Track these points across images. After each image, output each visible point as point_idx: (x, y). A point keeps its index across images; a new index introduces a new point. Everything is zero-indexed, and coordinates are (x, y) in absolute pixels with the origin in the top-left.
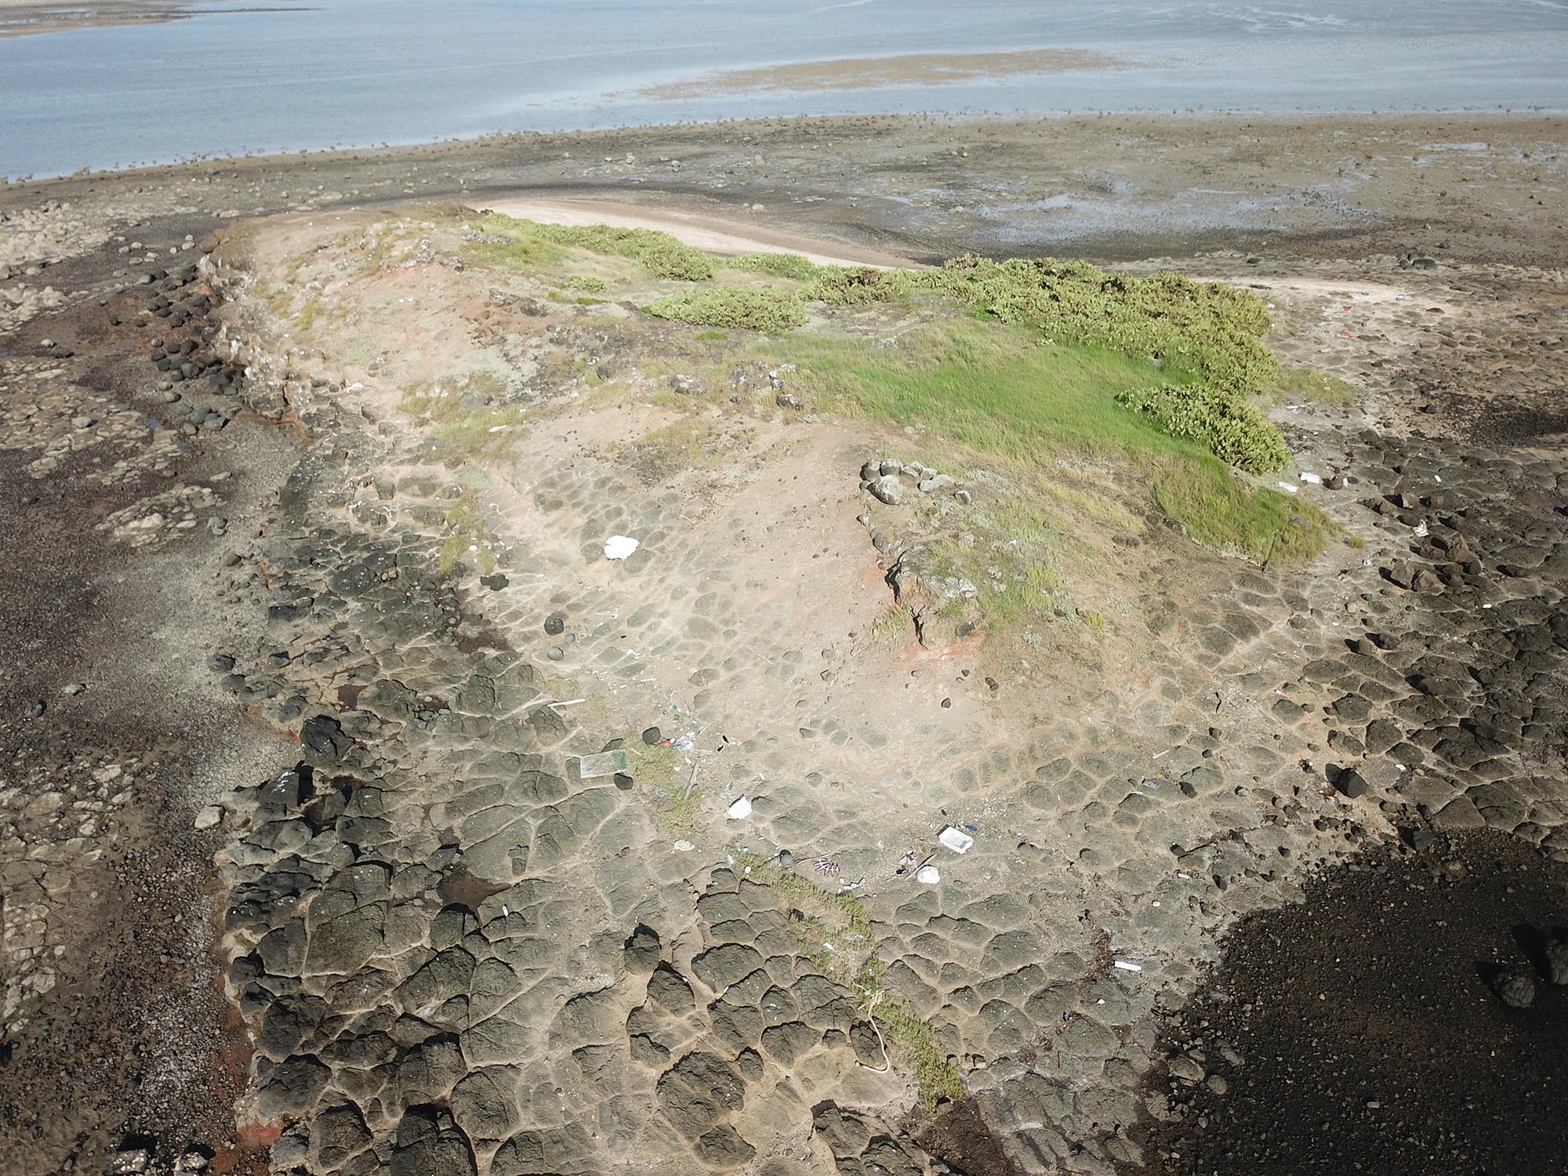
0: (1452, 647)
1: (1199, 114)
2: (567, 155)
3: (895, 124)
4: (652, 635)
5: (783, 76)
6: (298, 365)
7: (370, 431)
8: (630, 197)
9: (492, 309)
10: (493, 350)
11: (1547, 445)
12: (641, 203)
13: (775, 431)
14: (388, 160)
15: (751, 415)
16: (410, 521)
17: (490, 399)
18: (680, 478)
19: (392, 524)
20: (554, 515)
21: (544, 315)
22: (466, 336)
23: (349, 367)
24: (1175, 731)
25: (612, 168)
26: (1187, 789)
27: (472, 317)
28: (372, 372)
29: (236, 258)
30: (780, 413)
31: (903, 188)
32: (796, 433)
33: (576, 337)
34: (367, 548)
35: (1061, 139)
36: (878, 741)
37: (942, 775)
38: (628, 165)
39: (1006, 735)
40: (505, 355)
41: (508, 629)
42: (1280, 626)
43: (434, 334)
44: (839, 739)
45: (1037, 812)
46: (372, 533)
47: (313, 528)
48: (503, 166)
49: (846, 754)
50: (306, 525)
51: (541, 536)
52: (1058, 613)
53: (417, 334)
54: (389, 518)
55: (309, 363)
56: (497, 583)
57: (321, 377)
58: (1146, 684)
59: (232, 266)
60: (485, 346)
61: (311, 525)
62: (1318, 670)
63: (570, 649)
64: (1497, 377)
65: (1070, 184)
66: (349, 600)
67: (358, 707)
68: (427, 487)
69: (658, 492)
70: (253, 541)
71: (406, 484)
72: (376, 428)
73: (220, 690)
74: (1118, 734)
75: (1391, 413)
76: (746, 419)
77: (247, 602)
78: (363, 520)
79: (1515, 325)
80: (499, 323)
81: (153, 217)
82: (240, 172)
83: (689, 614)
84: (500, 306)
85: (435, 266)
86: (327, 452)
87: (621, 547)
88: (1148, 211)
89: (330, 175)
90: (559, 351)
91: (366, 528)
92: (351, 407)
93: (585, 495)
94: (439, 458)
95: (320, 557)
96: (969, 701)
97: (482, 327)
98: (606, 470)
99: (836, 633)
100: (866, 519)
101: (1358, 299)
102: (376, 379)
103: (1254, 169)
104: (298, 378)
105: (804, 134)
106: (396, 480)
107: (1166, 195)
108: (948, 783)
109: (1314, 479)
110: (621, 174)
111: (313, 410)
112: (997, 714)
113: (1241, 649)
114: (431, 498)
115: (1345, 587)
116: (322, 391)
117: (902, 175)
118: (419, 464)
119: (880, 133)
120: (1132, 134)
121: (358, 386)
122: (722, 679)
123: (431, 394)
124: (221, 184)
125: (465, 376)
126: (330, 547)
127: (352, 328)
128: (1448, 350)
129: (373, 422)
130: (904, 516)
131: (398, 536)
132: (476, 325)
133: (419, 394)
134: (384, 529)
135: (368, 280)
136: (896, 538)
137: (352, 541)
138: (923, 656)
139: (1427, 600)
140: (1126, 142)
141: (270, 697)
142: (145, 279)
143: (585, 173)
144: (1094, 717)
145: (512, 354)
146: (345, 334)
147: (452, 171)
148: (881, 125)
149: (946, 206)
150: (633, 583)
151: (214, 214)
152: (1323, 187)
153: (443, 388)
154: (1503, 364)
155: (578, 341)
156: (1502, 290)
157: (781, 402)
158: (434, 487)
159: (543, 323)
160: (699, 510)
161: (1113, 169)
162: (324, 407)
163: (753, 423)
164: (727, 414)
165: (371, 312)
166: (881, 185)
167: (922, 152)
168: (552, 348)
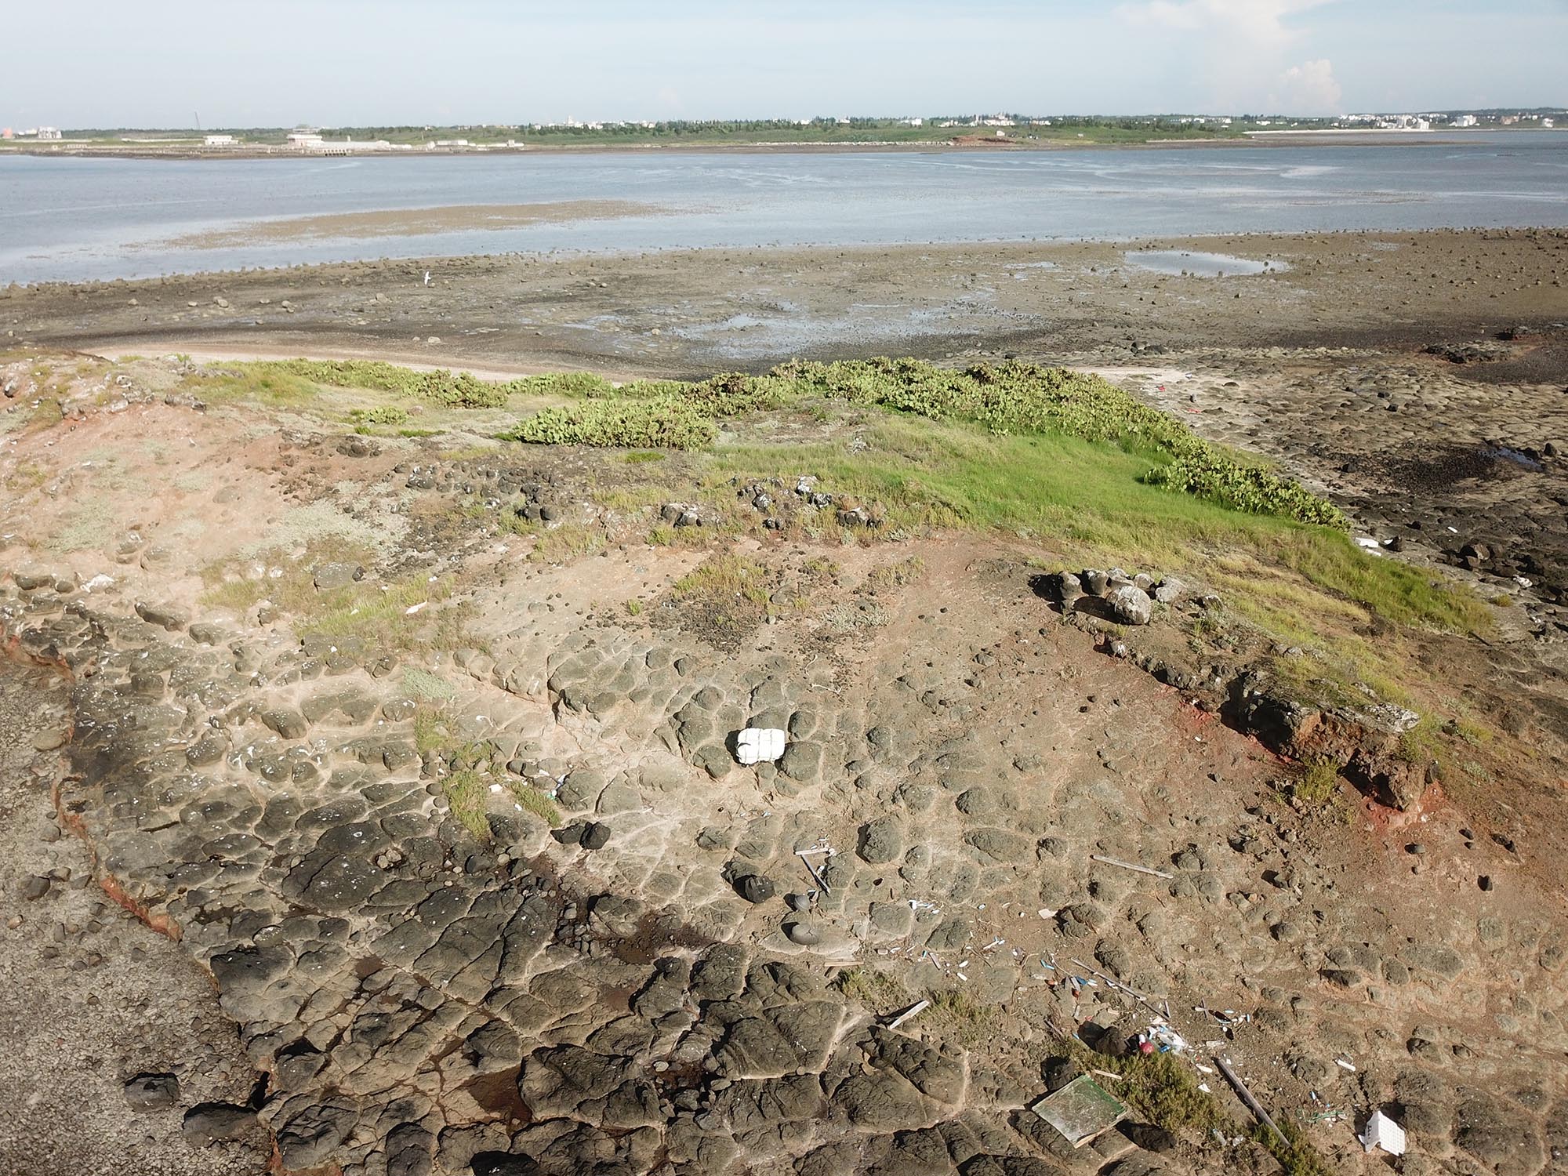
2: (134, 301)
3: (497, 264)
4: (922, 869)
5: (330, 226)
7: (177, 640)
8: (262, 337)
9: (294, 452)
10: (323, 509)
12: (284, 342)
13: (855, 557)
15: (809, 541)
16: (354, 763)
17: (362, 571)
18: (766, 634)
19: (325, 775)
20: (609, 716)
21: (375, 454)
22: (269, 491)
23: (76, 555)
25: (199, 312)
27: (267, 465)
28: (125, 557)
31: (575, 316)
32: (890, 555)
33: (447, 476)
34: (312, 819)
35: (681, 270)
36: (1447, 963)
38: (223, 309)
40: (346, 511)
43: (210, 494)
44: (1394, 975)
46: (300, 795)
47: (182, 806)
49: (1416, 994)
50: (166, 800)
51: (603, 751)
53: (179, 497)
54: (317, 765)
57: (36, 573)
60: (308, 501)
61: (178, 800)
64: (1350, 436)
65: (743, 306)
66: (344, 914)
67: (539, 1116)
68: (356, 709)
69: (750, 658)
70: (50, 847)
71: (317, 709)
72: (184, 634)
73: (182, 1147)
76: (802, 547)
77: (118, 960)
78: (275, 777)
79: (1301, 392)
80: (312, 470)
83: (959, 826)
84: (304, 448)
85: (160, 408)
86: (117, 682)
90: (430, 496)
91: (286, 788)
92: (111, 611)
93: (640, 679)
94: (349, 662)
95: (229, 852)
96: (1502, 873)
97: (289, 477)
98: (648, 639)
102: (132, 566)
103: (891, 287)
105: (407, 274)
106: (294, 704)
109: (1373, 543)
110: (221, 317)
111: (37, 623)
112: (1545, 886)
114: (369, 724)
116: (43, 593)
117: (557, 306)
118: (322, 675)
119: (488, 271)
120: (744, 264)
121: (103, 580)
123: (252, 576)
125: (301, 545)
126: (234, 831)
127: (63, 499)
129: (176, 625)
130: (1171, 636)
131: (347, 792)
132: (278, 476)
133: (230, 578)
134: (317, 784)
135: (50, 433)
136: (1195, 667)
137: (275, 816)
138: (1401, 821)
140: (746, 271)
143: (177, 318)
145: (357, 507)
146: (50, 507)
148: (484, 264)
152: (967, 298)
153: (268, 564)
155: (453, 481)
158: (370, 705)
159: (381, 464)
160: (830, 672)
161: (765, 292)
162: (57, 616)
163: (820, 551)
164: (767, 543)
165: (90, 474)
166: (544, 315)
167: (555, 285)
168: (418, 494)
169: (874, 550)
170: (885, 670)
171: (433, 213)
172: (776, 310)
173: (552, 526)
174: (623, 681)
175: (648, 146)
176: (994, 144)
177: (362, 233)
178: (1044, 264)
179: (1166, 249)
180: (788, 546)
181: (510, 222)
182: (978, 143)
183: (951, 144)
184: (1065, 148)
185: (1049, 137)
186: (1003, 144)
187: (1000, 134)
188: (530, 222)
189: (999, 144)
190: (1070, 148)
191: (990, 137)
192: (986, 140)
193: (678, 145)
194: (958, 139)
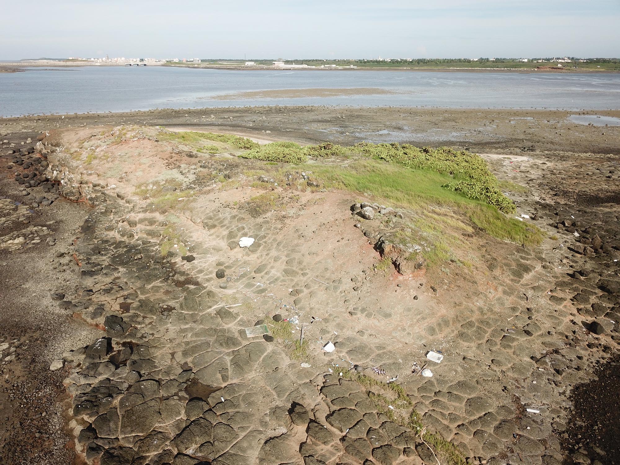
0: (610, 275)
1: (425, 108)
2: (187, 115)
3: (313, 108)
4: (267, 276)
5: (266, 94)
6: (85, 178)
7: (121, 202)
8: (216, 128)
9: (173, 155)
10: (175, 171)
11: (607, 207)
12: (220, 130)
13: (307, 196)
14: (112, 116)
15: (297, 189)
16: (145, 236)
17: (176, 189)
18: (269, 214)
19: (136, 237)
20: (212, 231)
21: (196, 157)
22: (163, 165)
23: (109, 179)
24: (514, 309)
25: (204, 119)
26: (528, 333)
27: (165, 158)
28: (120, 180)
29: (54, 142)
30: (309, 189)
31: (323, 127)
32: (317, 196)
33: (212, 165)
34: (126, 247)
35: (378, 114)
36: (387, 316)
37: (420, 329)
38: (212, 118)
39: (443, 311)
40: (180, 172)
41: (198, 277)
42: (539, 267)
43: (148, 165)
44: (369, 315)
45: (466, 344)
46: (127, 241)
47: (99, 240)
48: (161, 118)
49: (372, 322)
50: (95, 238)
51: (208, 240)
52: (452, 261)
53: (140, 165)
54: (135, 234)
55: (91, 177)
56: (190, 259)
57: (97, 183)
58: (496, 289)
59: (52, 145)
60: (171, 169)
61: (98, 238)
62: (561, 285)
63: (230, 284)
64: (577, 184)
65: (386, 127)
66: (120, 267)
67: (131, 311)
68: (152, 222)
69: (260, 220)
70: (69, 247)
71: (141, 221)
72: (124, 201)
73: (58, 308)
74: (491, 310)
75: (543, 196)
76: (294, 191)
77: (68, 271)
78: (123, 235)
79: (574, 169)
80: (177, 160)
81: (13, 133)
82: (49, 119)
83: (284, 267)
84: (177, 154)
85: (146, 140)
86: (102, 211)
87: (247, 242)
88: (419, 135)
89: (88, 120)
90: (205, 171)
91: (125, 239)
92: (111, 194)
93: (226, 222)
94: (156, 210)
95: (103, 251)
96: (425, 296)
97: (170, 162)
98: (235, 212)
99: (356, 271)
100: (359, 225)
101: (513, 160)
102: (122, 183)
103: (454, 123)
104: (86, 183)
105: (279, 111)
106: (137, 219)
107: (423, 131)
108: (423, 333)
109: (527, 217)
110: (210, 121)
111: (93, 196)
112: (439, 303)
113: (527, 277)
114: (154, 227)
115: (558, 254)
116: (97, 188)
117: (321, 124)
118: (147, 213)
119: (309, 111)
120: (404, 113)
121: (114, 186)
122: (305, 293)
123: (148, 188)
124: (41, 123)
125: (164, 180)
126: (107, 247)
127: (110, 163)
128: (553, 176)
129: (123, 199)
130: (376, 223)
131: (140, 242)
132: (167, 161)
133: (143, 188)
134: (133, 239)
135: (117, 146)
136: (375, 232)
137: (118, 245)
138: (401, 278)
139: (591, 258)
140: (402, 115)
141: (86, 308)
142: (11, 152)
143: (195, 121)
144: (480, 303)
145: (184, 172)
146: (107, 165)
147: (141, 120)
148: (309, 109)
149: (342, 133)
150: (253, 257)
151: (40, 132)
152: (480, 129)
153: (154, 185)
154: (576, 181)
155: (213, 166)
156: (563, 158)
157: (309, 184)
158: (155, 222)
159: (196, 160)
160: (280, 226)
161: (401, 123)
162: (99, 194)
163: (298, 193)
164: (285, 190)
165: (119, 157)
166: (314, 127)
167: (327, 117)
168: (202, 169)
169: (314, 194)
170: (294, 227)
171: (306, 91)
172: (400, 129)
173: (230, 180)
174: (221, 222)
175: (405, 68)
176: (556, 70)
177: (276, 97)
178: (529, 118)
179: (592, 114)
180: (290, 191)
181: (330, 95)
182: (548, 69)
183: (536, 69)
184: (590, 72)
185: (583, 67)
186: (560, 70)
187: (559, 65)
188: (337, 95)
189: (558, 70)
190: (592, 72)
191: (554, 67)
193: (417, 68)
194: (538, 67)
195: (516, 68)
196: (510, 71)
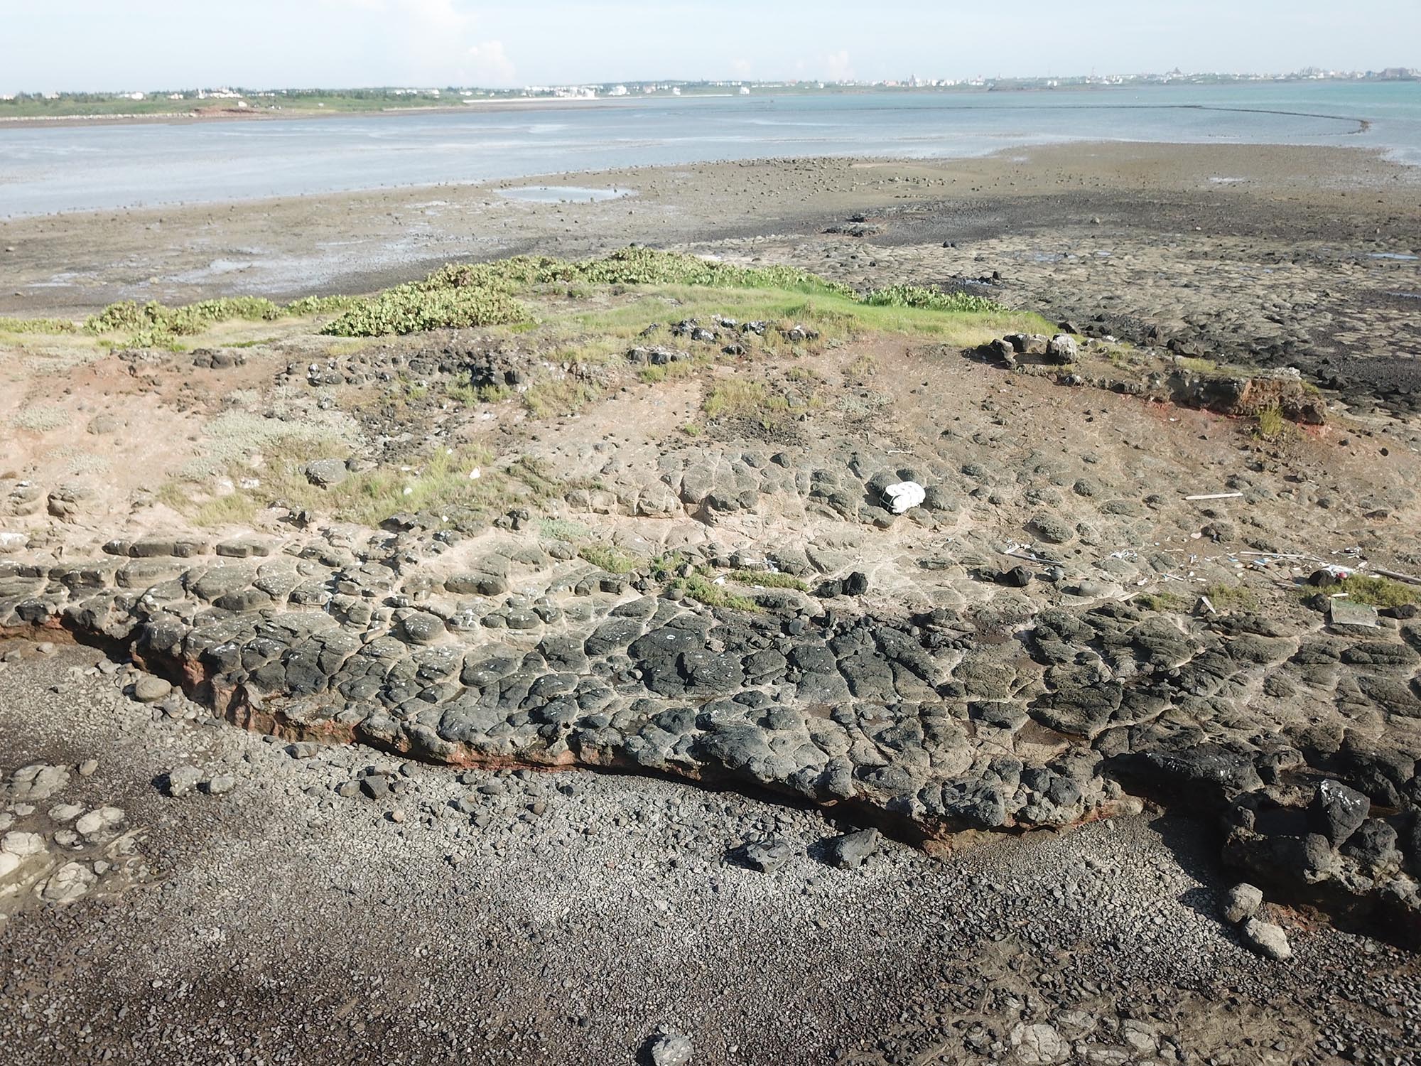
16: (580, 598)
20: (760, 509)
21: (241, 363)
27: (129, 388)
40: (267, 416)
43: (78, 427)
60: (215, 415)
68: (523, 558)
71: (490, 568)
80: (187, 386)
91: (539, 632)
93: (756, 477)
97: (168, 396)
114: (549, 567)
123: (224, 491)
132: (154, 396)
133: (199, 498)
145: (278, 411)
155: (360, 373)
173: (522, 388)
174: (744, 481)
176: (238, 114)
180: (759, 365)
182: (222, 114)
183: (194, 115)
185: (291, 107)
186: (248, 114)
187: (242, 104)
189: (243, 114)
191: (233, 107)
192: (230, 111)
194: (197, 110)
195: (143, 113)
196: (133, 121)
